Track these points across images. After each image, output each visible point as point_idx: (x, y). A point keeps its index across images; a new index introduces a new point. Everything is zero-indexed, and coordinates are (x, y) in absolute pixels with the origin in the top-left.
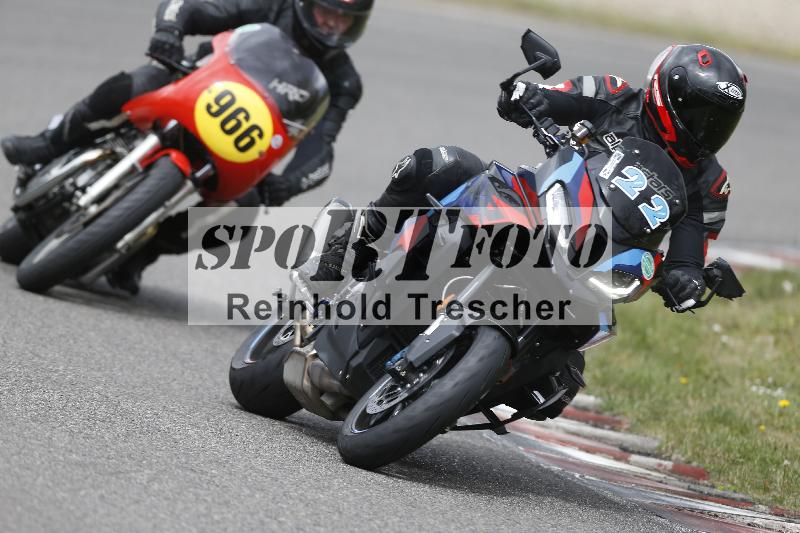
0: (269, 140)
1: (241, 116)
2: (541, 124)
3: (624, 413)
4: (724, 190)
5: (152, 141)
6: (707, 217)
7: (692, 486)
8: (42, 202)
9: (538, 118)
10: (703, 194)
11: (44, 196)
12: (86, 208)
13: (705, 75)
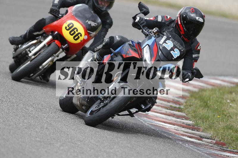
0: (83, 37)
1: (75, 30)
2: (144, 29)
3: (201, 126)
4: (199, 48)
5: (50, 38)
6: (194, 56)
7: (221, 148)
8: (20, 55)
9: (143, 27)
10: (193, 49)
11: (21, 54)
12: (31, 57)
13: (193, 15)
